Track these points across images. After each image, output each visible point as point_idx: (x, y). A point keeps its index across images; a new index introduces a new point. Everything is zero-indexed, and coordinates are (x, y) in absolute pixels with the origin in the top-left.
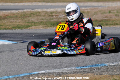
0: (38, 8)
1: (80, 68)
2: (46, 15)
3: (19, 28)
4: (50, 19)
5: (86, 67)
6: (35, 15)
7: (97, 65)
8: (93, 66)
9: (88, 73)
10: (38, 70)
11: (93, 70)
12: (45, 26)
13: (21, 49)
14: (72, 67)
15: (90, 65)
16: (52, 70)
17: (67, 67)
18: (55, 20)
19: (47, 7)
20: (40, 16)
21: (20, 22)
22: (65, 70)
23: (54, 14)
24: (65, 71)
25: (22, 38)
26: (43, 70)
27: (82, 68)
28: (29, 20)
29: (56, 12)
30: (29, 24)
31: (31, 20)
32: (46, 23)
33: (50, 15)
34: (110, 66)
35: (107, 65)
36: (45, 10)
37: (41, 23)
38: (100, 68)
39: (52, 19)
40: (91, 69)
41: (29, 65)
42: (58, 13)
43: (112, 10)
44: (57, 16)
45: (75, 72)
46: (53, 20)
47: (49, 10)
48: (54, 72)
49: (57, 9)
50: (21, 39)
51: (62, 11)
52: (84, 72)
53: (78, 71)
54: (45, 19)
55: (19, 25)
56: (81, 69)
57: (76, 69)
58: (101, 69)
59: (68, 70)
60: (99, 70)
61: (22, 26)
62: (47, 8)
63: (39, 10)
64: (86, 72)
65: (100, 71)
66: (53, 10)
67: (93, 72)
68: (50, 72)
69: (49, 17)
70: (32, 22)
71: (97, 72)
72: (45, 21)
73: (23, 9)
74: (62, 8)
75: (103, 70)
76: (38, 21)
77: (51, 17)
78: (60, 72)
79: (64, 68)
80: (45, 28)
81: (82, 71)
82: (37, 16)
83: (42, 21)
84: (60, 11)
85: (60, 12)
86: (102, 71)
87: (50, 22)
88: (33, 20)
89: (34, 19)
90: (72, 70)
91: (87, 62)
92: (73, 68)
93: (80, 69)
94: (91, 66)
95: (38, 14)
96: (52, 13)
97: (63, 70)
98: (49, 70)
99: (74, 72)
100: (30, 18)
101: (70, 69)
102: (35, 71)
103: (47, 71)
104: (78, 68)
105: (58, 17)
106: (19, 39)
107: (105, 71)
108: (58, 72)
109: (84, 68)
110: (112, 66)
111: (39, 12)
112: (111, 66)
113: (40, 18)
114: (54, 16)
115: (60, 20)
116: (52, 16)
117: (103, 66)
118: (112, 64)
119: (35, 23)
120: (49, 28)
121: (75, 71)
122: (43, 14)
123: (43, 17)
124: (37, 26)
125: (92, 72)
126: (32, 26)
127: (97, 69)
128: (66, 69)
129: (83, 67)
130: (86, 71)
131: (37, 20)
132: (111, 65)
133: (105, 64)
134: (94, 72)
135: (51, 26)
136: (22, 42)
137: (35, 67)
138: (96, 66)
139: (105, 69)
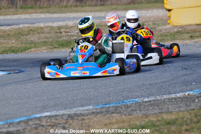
0: (39, 22)
1: (100, 106)
2: (52, 31)
3: (13, 51)
4: (58, 38)
5: (110, 104)
6: (35, 33)
7: (125, 101)
8: (119, 103)
9: (113, 113)
10: (40, 112)
11: (120, 109)
12: (50, 47)
13: (15, 83)
14: (90, 105)
15: (115, 101)
16: (61, 111)
17: (82, 106)
18: (65, 38)
19: (53, 20)
20: (43, 33)
21: (13, 43)
22: (80, 110)
23: (62, 30)
24: (79, 112)
25: (17, 66)
26: (47, 112)
27: (104, 106)
28: (27, 40)
29: (66, 27)
30: (27, 46)
31: (29, 40)
32: (51, 44)
33: (58, 31)
34: (143, 102)
35: (139, 101)
36: (50, 24)
37: (45, 43)
38: (129, 105)
39: (61, 37)
40: (117, 107)
41: (27, 105)
42: (69, 28)
43: (146, 21)
44: (68, 32)
45: (94, 113)
46: (62, 39)
47: (55, 24)
48: (64, 115)
49: (67, 22)
50: (16, 68)
51: (74, 25)
52: (106, 112)
53: (98, 111)
54: (50, 37)
55: (13, 47)
56: (103, 108)
57: (95, 108)
58: (130, 107)
59: (84, 110)
60: (128, 108)
61: (17, 49)
62: (53, 22)
63: (42, 25)
64: (110, 113)
65: (129, 110)
66: (61, 24)
67: (120, 112)
68: (57, 114)
69: (56, 34)
70: (32, 42)
71: (125, 112)
72: (50, 40)
73: (17, 24)
74: (75, 21)
75: (134, 108)
76: (40, 41)
77: (59, 35)
78: (72, 113)
79: (79, 107)
80: (50, 50)
81: (103, 110)
82: (39, 33)
83: (46, 40)
84: (71, 25)
85: (72, 27)
86: (132, 110)
87: (57, 41)
88: (32, 39)
89: (34, 38)
90: (90, 110)
91: (111, 98)
92: (91, 107)
93: (101, 108)
94: (116, 104)
95: (40, 31)
96: (59, 28)
97: (77, 111)
98: (56, 110)
99: (92, 112)
100: (28, 36)
101: (86, 108)
102: (36, 114)
103: (54, 113)
104: (98, 107)
105: (69, 34)
106: (13, 68)
107: (137, 110)
108: (69, 113)
109: (107, 106)
110: (147, 102)
111: (42, 28)
112: (145, 102)
113: (43, 36)
114: (64, 33)
115: (72, 38)
116: (61, 33)
117: (134, 102)
118: (146, 100)
119: (35, 44)
120: (55, 50)
121: (95, 111)
122: (46, 30)
123: (47, 35)
124: (39, 47)
125: (118, 111)
126: (31, 48)
127: (125, 107)
128: (81, 108)
129: (106, 104)
130: (109, 111)
131: (39, 39)
132: (144, 100)
133: (137, 100)
134: (122, 112)
135: (59, 48)
136: (18, 71)
137: (37, 108)
138: (123, 104)
139: (137, 107)
